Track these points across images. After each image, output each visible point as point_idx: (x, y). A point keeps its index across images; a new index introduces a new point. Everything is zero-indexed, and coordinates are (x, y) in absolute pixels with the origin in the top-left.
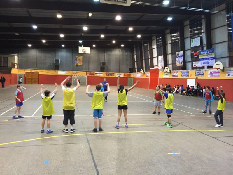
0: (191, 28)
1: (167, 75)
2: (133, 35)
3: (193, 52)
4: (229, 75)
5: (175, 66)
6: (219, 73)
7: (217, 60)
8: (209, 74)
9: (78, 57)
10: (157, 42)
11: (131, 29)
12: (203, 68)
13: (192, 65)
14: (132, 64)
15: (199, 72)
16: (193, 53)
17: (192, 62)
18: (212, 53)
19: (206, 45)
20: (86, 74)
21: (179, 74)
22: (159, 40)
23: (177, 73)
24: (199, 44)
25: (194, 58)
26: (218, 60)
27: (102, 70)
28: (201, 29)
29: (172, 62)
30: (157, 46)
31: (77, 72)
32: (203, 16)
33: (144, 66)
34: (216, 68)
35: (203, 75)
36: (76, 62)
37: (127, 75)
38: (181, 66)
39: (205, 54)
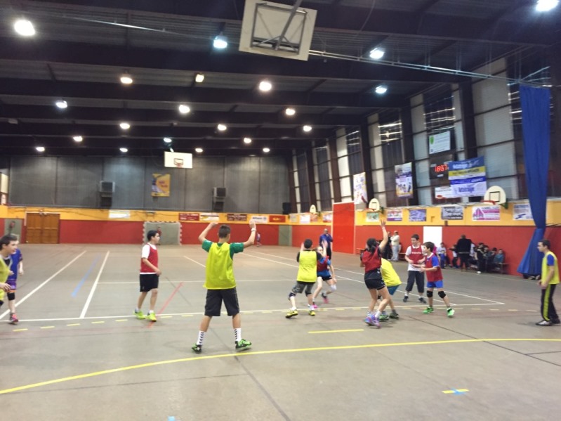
0: (427, 111)
1: (374, 217)
2: (293, 126)
3: (434, 165)
4: (520, 217)
5: (392, 197)
6: (497, 211)
7: (491, 183)
8: (474, 215)
9: (159, 177)
10: (348, 143)
11: (290, 112)
12: (458, 200)
13: (433, 195)
14: (288, 192)
15: (451, 210)
16: (434, 168)
17: (433, 186)
18: (480, 168)
19: (465, 148)
20: (177, 217)
21: (404, 216)
22: (352, 136)
23: (398, 212)
24: (448, 148)
25: (436, 177)
26: (494, 183)
27: (218, 207)
28: (451, 114)
29: (386, 187)
30: (349, 151)
31: (157, 212)
32: (455, 86)
33: (318, 197)
34: (490, 201)
35: (460, 216)
36: (153, 188)
37: (278, 219)
38: (408, 197)
39: (462, 169)
